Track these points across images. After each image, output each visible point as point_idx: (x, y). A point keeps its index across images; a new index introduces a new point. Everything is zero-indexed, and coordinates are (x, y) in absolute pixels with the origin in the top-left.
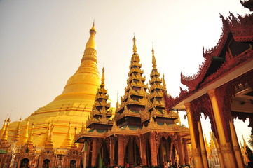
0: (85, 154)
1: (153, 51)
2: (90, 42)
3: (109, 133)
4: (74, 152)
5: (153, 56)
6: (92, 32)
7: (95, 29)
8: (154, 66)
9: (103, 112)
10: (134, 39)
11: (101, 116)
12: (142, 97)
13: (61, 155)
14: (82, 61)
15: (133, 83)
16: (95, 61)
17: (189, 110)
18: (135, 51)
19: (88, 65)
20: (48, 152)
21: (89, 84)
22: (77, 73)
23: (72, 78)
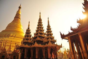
0: (20, 54)
1: (48, 18)
2: (18, 11)
3: (33, 46)
4: (15, 53)
5: (48, 20)
6: (20, 8)
7: (21, 7)
8: (48, 23)
9: (29, 38)
10: (40, 13)
11: (28, 39)
12: (43, 34)
13: (10, 54)
14: (15, 18)
15: (40, 28)
16: (20, 19)
17: (69, 39)
18: (40, 17)
19: (17, 20)
20: (4, 53)
21: (17, 27)
22: (12, 22)
23: (10, 24)
